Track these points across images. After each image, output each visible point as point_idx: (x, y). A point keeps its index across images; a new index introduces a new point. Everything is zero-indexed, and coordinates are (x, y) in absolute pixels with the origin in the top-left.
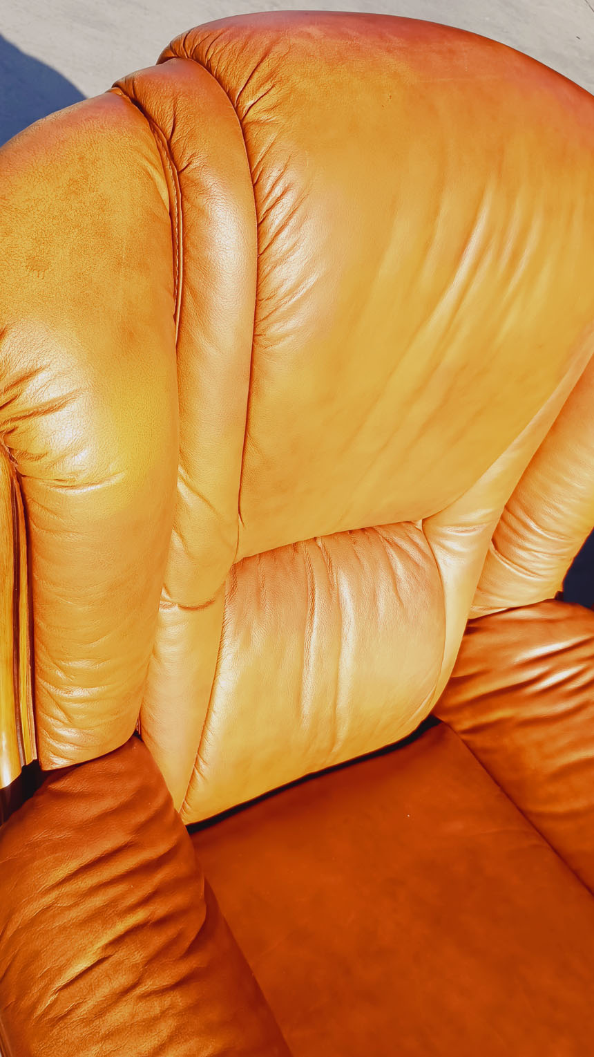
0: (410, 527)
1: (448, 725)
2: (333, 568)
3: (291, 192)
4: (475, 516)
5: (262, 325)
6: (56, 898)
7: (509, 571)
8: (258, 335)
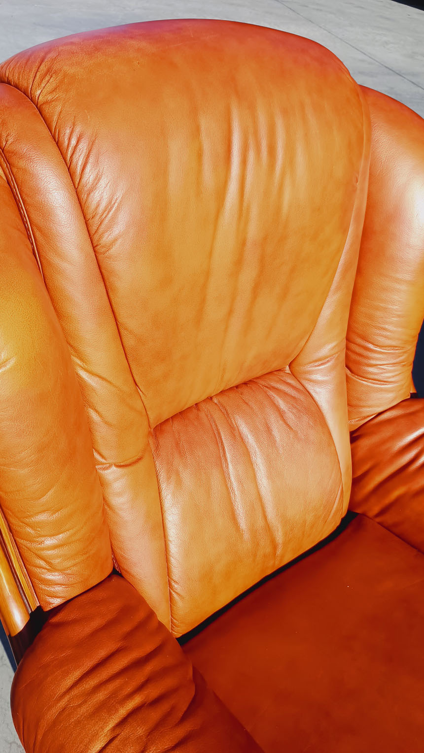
0: (282, 373)
1: (364, 515)
2: (230, 415)
3: (83, 139)
4: (326, 350)
5: (96, 238)
6: (68, 701)
7: (368, 386)
8: (96, 246)
